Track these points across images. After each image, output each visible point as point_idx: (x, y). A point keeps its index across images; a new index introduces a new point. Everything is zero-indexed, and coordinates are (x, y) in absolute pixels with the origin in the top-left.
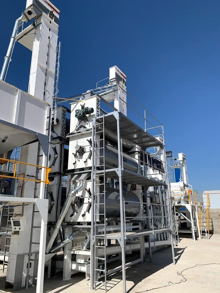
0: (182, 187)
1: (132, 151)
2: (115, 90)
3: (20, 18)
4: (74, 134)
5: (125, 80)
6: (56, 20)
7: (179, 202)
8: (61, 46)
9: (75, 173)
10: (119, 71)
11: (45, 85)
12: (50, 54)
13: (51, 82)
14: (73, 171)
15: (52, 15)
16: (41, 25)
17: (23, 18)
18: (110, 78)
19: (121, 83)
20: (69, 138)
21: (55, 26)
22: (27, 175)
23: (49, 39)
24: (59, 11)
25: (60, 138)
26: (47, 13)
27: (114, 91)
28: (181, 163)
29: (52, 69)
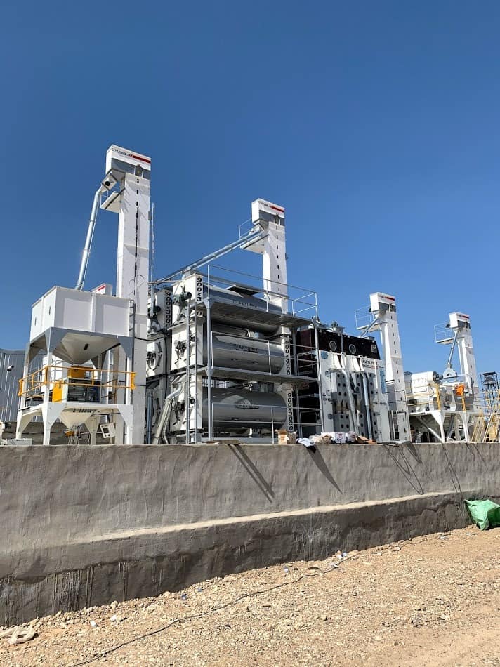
0: (431, 381)
1: (277, 334)
2: (264, 235)
3: (99, 190)
4: (176, 324)
5: (282, 215)
6: (146, 174)
7: (427, 409)
8: (155, 208)
9: (178, 374)
10: (267, 205)
11: (136, 269)
12: (141, 227)
13: (144, 263)
14: (176, 371)
15: (139, 170)
16: (125, 191)
17: (102, 189)
18: (253, 220)
19: (272, 224)
20: (171, 330)
21: (145, 184)
22: (120, 381)
23: (137, 205)
24: (149, 159)
25: (162, 331)
26: (131, 172)
27: (263, 238)
28: (456, 332)
29: (145, 246)
